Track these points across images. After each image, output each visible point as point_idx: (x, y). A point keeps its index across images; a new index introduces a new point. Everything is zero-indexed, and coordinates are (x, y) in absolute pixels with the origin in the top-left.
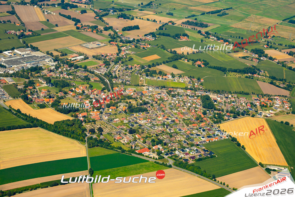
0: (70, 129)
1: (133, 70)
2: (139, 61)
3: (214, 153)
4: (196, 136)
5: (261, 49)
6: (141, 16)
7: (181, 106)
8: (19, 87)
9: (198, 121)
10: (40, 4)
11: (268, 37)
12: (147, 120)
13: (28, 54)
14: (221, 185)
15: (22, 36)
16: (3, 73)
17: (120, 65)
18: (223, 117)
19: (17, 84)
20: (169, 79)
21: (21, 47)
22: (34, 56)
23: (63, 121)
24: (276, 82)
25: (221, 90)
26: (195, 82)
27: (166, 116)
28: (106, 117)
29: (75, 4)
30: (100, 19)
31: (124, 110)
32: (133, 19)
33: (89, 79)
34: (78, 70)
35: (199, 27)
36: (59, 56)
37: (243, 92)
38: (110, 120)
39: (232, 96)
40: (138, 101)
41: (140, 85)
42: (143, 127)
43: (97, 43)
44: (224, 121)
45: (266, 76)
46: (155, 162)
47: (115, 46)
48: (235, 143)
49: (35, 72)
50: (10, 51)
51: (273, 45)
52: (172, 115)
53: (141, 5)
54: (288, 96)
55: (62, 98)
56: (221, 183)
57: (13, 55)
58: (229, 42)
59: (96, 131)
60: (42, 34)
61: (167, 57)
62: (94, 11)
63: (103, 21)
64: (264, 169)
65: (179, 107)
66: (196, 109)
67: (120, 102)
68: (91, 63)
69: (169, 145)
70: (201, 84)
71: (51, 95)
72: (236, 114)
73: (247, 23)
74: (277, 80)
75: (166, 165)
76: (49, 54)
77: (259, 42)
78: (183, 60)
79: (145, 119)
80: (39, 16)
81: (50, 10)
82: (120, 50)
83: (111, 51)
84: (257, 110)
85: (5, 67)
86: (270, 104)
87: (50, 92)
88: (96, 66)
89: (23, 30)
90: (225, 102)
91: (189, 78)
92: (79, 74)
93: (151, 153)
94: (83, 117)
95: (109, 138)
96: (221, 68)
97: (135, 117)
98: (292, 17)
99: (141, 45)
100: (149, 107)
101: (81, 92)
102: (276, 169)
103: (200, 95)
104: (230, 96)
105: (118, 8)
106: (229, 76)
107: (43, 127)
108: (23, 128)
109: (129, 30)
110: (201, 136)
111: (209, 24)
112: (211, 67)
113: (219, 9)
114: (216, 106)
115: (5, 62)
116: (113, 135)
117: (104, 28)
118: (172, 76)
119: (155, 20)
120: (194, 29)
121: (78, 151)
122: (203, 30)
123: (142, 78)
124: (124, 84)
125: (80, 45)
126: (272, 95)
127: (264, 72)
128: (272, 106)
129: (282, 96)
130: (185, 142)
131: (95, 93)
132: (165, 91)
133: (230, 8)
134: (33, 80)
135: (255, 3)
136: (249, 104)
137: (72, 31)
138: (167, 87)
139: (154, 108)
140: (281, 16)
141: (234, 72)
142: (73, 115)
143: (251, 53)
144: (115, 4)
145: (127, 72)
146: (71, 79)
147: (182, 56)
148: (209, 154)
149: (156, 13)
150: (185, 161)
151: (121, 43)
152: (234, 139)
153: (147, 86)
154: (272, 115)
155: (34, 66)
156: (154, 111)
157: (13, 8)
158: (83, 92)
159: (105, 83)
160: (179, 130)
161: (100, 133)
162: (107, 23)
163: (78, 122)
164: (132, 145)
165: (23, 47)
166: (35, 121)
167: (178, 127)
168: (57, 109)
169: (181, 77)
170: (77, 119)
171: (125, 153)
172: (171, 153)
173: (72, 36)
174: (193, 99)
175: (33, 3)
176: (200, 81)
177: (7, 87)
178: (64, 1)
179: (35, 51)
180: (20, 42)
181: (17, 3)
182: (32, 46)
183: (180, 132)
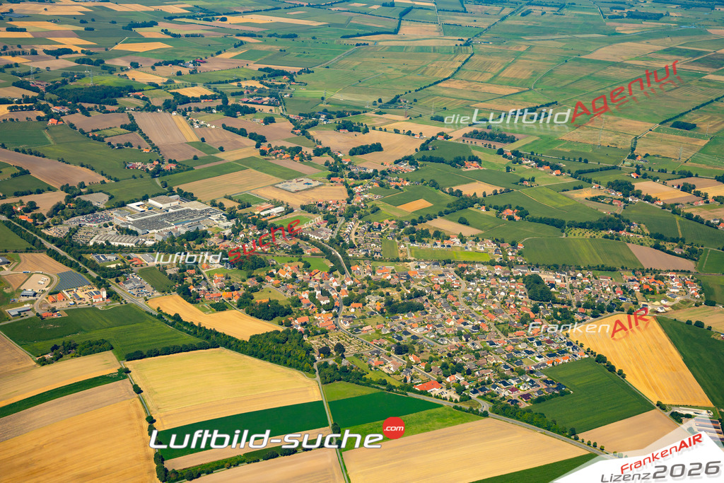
0: (283, 349)
1: (382, 231)
2: (392, 214)
3: (565, 387)
4: (526, 355)
5: (626, 182)
6: (382, 125)
7: (487, 297)
8: (169, 272)
9: (526, 325)
10: (183, 109)
11: (637, 156)
12: (426, 327)
13: (175, 207)
14: (588, 446)
15: (158, 172)
16: (134, 245)
17: (356, 221)
18: (572, 316)
19: (164, 265)
20: (455, 245)
21: (161, 194)
22: (187, 210)
23: (267, 334)
24: (665, 245)
25: (561, 265)
26: (506, 250)
27: (462, 318)
28: (346, 323)
29: (250, 106)
31: (378, 308)
32: (366, 131)
33: (301, 252)
35: (498, 141)
36: (237, 209)
37: (603, 266)
38: (356, 330)
39: (583, 275)
40: (403, 290)
41: (401, 259)
42: (420, 341)
43: (306, 180)
45: (643, 234)
46: (455, 407)
47: (340, 185)
48: (604, 366)
49: (194, 242)
50: (141, 203)
51: (649, 173)
52: (473, 316)
53: (379, 104)
54: (693, 270)
55: (255, 290)
56: (589, 444)
57: (147, 211)
58: (561, 170)
59: (332, 351)
60: (196, 168)
61: (446, 203)
62: (288, 118)
63: (309, 137)
64: (668, 413)
65: (483, 299)
66: (518, 303)
67: (369, 294)
69: (477, 373)
70: (519, 254)
71: (234, 285)
72: (597, 310)
73: (590, 132)
74: (666, 240)
75: (477, 413)
76: (216, 206)
77: (620, 168)
78: (478, 208)
79: (422, 324)
80: (183, 131)
81: (204, 119)
82: (351, 193)
83: (334, 194)
84: (637, 299)
85: (136, 234)
86: (660, 288)
87: (230, 278)
88: (310, 225)
89: (158, 160)
90: (571, 287)
91: (493, 242)
92: (280, 241)
93: (444, 390)
94: (302, 325)
95: (358, 363)
96: (553, 220)
97: (401, 323)
98: (677, 117)
99: (390, 181)
100: (426, 301)
101: (289, 277)
102: (692, 413)
103: (521, 274)
104: (579, 275)
105: (335, 111)
106: (571, 236)
107: (230, 347)
108: (192, 350)
109: (362, 153)
110: (535, 355)
111: (517, 136)
112: (533, 220)
113: (531, 105)
114: (556, 295)
115: (134, 224)
116: (365, 357)
117: (314, 151)
118: (461, 241)
119: (410, 132)
120: (490, 146)
121: (304, 391)
122: (508, 148)
123: (402, 246)
124: (369, 257)
125: (273, 185)
126: (660, 270)
127: (639, 227)
128: (665, 292)
129: (682, 271)
130: (506, 367)
131: (317, 277)
132: (451, 269)
133: (553, 103)
135: (600, 91)
136: (620, 290)
137: (253, 158)
138: (454, 262)
139: (435, 303)
140: (655, 115)
141: (580, 227)
142: (283, 321)
143: (607, 190)
144: (327, 104)
145: (372, 236)
146: (266, 253)
147: (472, 201)
148: (556, 389)
149: (411, 119)
150: (512, 403)
151: (350, 179)
152: (601, 359)
153: (414, 260)
154: (667, 309)
155: (192, 230)
156: (437, 309)
157: (132, 118)
158: (294, 276)
159: (333, 259)
160: (491, 345)
161: (340, 355)
162: (317, 141)
163: (294, 334)
164: (405, 376)
165: (165, 194)
166: (213, 337)
167: (487, 339)
168: (251, 311)
169: (479, 241)
170: (291, 330)
171: (393, 392)
172: (482, 390)
173: (254, 168)
174: (508, 282)
175: (169, 106)
176: (517, 248)
177: (147, 273)
178: (228, 102)
179: (188, 201)
180: (156, 184)
181: (138, 109)
182: (180, 192)
183: (494, 349)
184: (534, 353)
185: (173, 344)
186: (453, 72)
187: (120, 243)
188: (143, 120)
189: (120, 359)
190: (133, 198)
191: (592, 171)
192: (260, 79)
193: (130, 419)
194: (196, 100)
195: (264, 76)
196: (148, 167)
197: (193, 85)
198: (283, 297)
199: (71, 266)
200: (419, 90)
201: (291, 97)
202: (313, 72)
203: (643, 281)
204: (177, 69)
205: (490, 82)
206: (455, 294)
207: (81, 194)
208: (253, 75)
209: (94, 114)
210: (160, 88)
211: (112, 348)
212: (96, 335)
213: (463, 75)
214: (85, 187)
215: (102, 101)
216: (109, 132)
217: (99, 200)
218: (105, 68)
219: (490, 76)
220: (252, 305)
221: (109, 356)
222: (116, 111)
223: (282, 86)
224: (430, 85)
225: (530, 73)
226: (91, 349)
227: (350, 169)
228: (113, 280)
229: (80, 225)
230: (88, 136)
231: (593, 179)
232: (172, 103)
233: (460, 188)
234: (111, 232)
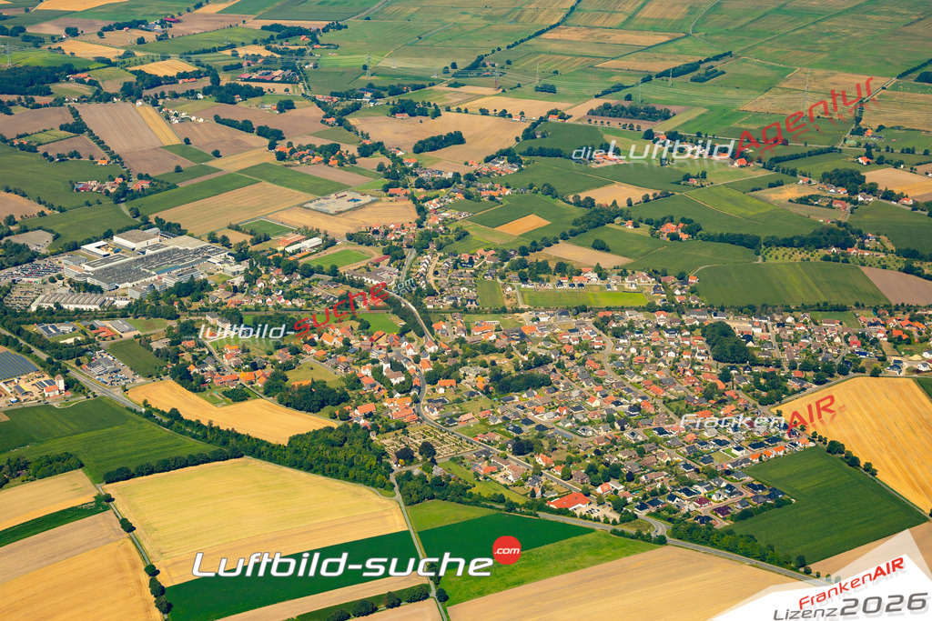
0: (341, 455)
1: (475, 267)
2: (488, 239)
3: (783, 494)
4: (717, 447)
5: (852, 171)
6: (460, 103)
7: (648, 360)
8: (156, 345)
9: (713, 402)
10: (153, 95)
11: (866, 130)
12: (558, 411)
13: (154, 247)
15: (123, 194)
16: (97, 307)
17: (433, 254)
18: (784, 384)
19: (146, 335)
20: (590, 283)
21: (131, 228)
22: (173, 249)
23: (316, 433)
24: (922, 267)
25: (759, 305)
26: (671, 287)
27: (611, 394)
28: (433, 411)
29: (254, 85)
30: (341, 122)
31: (481, 386)
32: (437, 114)
34: (313, 281)
35: (643, 119)
36: (249, 244)
37: (825, 304)
38: (449, 421)
39: (796, 320)
40: (516, 357)
41: (509, 308)
42: (550, 433)
43: (350, 195)
44: (789, 395)
45: (885, 251)
46: (614, 532)
47: (404, 199)
48: (842, 459)
49: (189, 298)
50: (102, 243)
51: (888, 156)
52: (629, 390)
53: (452, 71)
55: (288, 366)
57: (112, 254)
58: (746, 158)
59: (416, 454)
60: (181, 185)
61: (571, 219)
62: (314, 100)
63: (350, 128)
65: (643, 365)
66: (696, 368)
67: (464, 364)
68: (348, 258)
69: (643, 478)
70: (692, 292)
71: (257, 360)
72: (825, 373)
73: (787, 96)
74: (922, 258)
75: (648, 539)
76: (216, 241)
77: (840, 150)
78: (621, 224)
79: (551, 407)
80: (154, 128)
81: (185, 109)
82: (421, 211)
83: (395, 214)
84: (884, 353)
85: (99, 290)
86: (920, 333)
87: (248, 351)
88: (363, 264)
89: (121, 176)
90: (778, 338)
91: (650, 275)
92: (318, 291)
93: (594, 506)
94: (366, 417)
95: (458, 471)
96: (741, 236)
97: (518, 406)
98: (925, 65)
99: (481, 189)
100: (554, 371)
101: (339, 344)
103: (697, 323)
104: (790, 320)
105: (386, 85)
106: (771, 260)
107: (260, 456)
108: (203, 463)
109: (433, 149)
110: (730, 446)
111: (673, 109)
112: (710, 238)
113: (692, 60)
114: (756, 353)
115: (96, 275)
116: (467, 462)
117: (359, 150)
118: (599, 275)
119: (505, 111)
120: (631, 127)
121: (380, 517)
122: (660, 128)
123: (509, 289)
124: (460, 309)
125: (301, 206)
126: (918, 306)
127: (877, 240)
128: (927, 340)
130: (687, 466)
131: (382, 342)
132: (587, 320)
133: (725, 55)
134: (191, 321)
135: (799, 32)
136: (856, 339)
137: (266, 165)
138: (591, 309)
139: (568, 374)
140: (889, 64)
141: (784, 246)
142: (337, 412)
143: (822, 185)
144: (372, 75)
145: (461, 275)
146: (301, 309)
147: (611, 214)
148: (769, 497)
149: (504, 91)
150: (702, 522)
151: (419, 190)
152: (835, 448)
153: (530, 309)
155: (185, 280)
156: (572, 383)
157: (75, 113)
158: (347, 343)
159: (405, 314)
160: (660, 434)
161: (429, 459)
162: (362, 134)
163: (355, 431)
164: (531, 487)
165: (137, 227)
166: (232, 441)
167: (654, 425)
168: (286, 399)
169: (627, 275)
170: (350, 425)
171: (516, 512)
172: (654, 503)
173: (270, 181)
174: (679, 336)
175: (130, 93)
176: (687, 283)
177: (120, 349)
178: (219, 81)
179: (174, 237)
180: (121, 212)
181: (83, 99)
182: (160, 222)
183: (666, 439)
184: (729, 443)
185: (174, 455)
186: (563, 15)
187: (77, 306)
188: (93, 115)
189: (96, 481)
190: (90, 236)
191: (796, 157)
192: (266, 43)
193: (121, 571)
194: (171, 80)
195: (272, 37)
196: (108, 188)
197: (164, 58)
198: (332, 376)
199: (7, 345)
200: (513, 46)
201: (315, 67)
202: (346, 27)
203: (891, 325)
204: (137, 34)
205: (623, 27)
206: (597, 359)
207: (10, 233)
208: (254, 38)
209: (18, 110)
210: (114, 65)
211: (82, 466)
212: (56, 447)
213: (580, 18)
214: (15, 223)
215: (28, 90)
216: (43, 138)
217: (38, 241)
218: (28, 39)
219: (622, 18)
220: (287, 389)
221: (79, 478)
222: (51, 105)
223: (301, 52)
224: (530, 38)
225: (685, 9)
226: (51, 468)
227: (416, 175)
228: (71, 363)
229: (14, 281)
230: (12, 145)
231: (799, 169)
232: (134, 87)
233: (591, 194)
234: (62, 289)
